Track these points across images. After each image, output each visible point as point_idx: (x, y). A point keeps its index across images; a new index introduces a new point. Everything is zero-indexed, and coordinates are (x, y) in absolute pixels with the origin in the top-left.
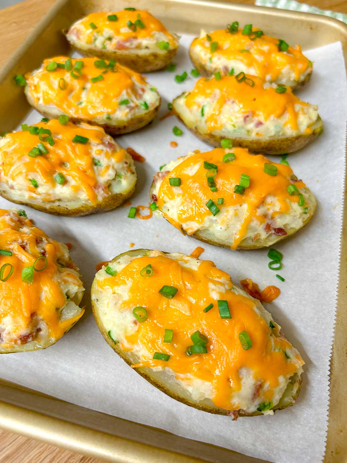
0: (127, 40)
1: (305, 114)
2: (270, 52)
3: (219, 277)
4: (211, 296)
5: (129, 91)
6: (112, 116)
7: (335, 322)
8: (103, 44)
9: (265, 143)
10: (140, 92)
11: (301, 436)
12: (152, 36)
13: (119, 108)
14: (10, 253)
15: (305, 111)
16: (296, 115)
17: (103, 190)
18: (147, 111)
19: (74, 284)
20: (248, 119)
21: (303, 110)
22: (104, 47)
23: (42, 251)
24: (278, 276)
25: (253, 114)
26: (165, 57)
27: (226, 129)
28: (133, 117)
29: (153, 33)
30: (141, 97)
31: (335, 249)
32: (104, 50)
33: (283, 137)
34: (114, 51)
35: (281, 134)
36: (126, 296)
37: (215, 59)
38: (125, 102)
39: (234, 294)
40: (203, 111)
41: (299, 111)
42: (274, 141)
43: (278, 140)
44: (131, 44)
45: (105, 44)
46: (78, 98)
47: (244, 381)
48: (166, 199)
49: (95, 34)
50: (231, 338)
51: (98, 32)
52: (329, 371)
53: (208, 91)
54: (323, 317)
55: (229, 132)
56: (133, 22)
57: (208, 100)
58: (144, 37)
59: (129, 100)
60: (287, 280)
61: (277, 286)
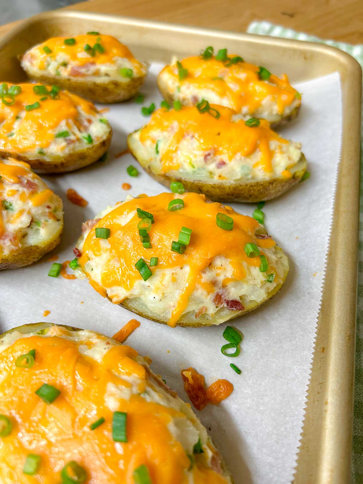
0: (83, 66)
1: (282, 152)
2: (247, 81)
3: (129, 374)
4: (106, 404)
5: (71, 121)
6: (45, 151)
7: (299, 444)
8: (57, 69)
9: (229, 188)
10: (86, 123)
12: (113, 62)
13: (55, 141)
15: (284, 149)
16: (271, 154)
17: (11, 240)
18: (90, 146)
20: (209, 157)
21: (281, 148)
22: (58, 74)
24: (233, 366)
25: (216, 152)
26: (128, 86)
27: (184, 169)
28: (71, 152)
29: (115, 58)
30: (86, 129)
31: (310, 332)
32: (57, 77)
33: (252, 181)
34: (68, 77)
35: (250, 177)
37: (184, 88)
38: (63, 135)
39: (143, 400)
40: (157, 146)
41: (275, 149)
42: (241, 186)
43: (247, 185)
44: (88, 70)
45: (59, 70)
46: (10, 128)
48: (91, 254)
49: (49, 59)
51: (51, 57)
53: (166, 124)
54: (285, 433)
55: (187, 173)
56: (92, 45)
57: (165, 134)
58: (103, 63)
59: (70, 132)
60: (244, 373)
61: (230, 381)
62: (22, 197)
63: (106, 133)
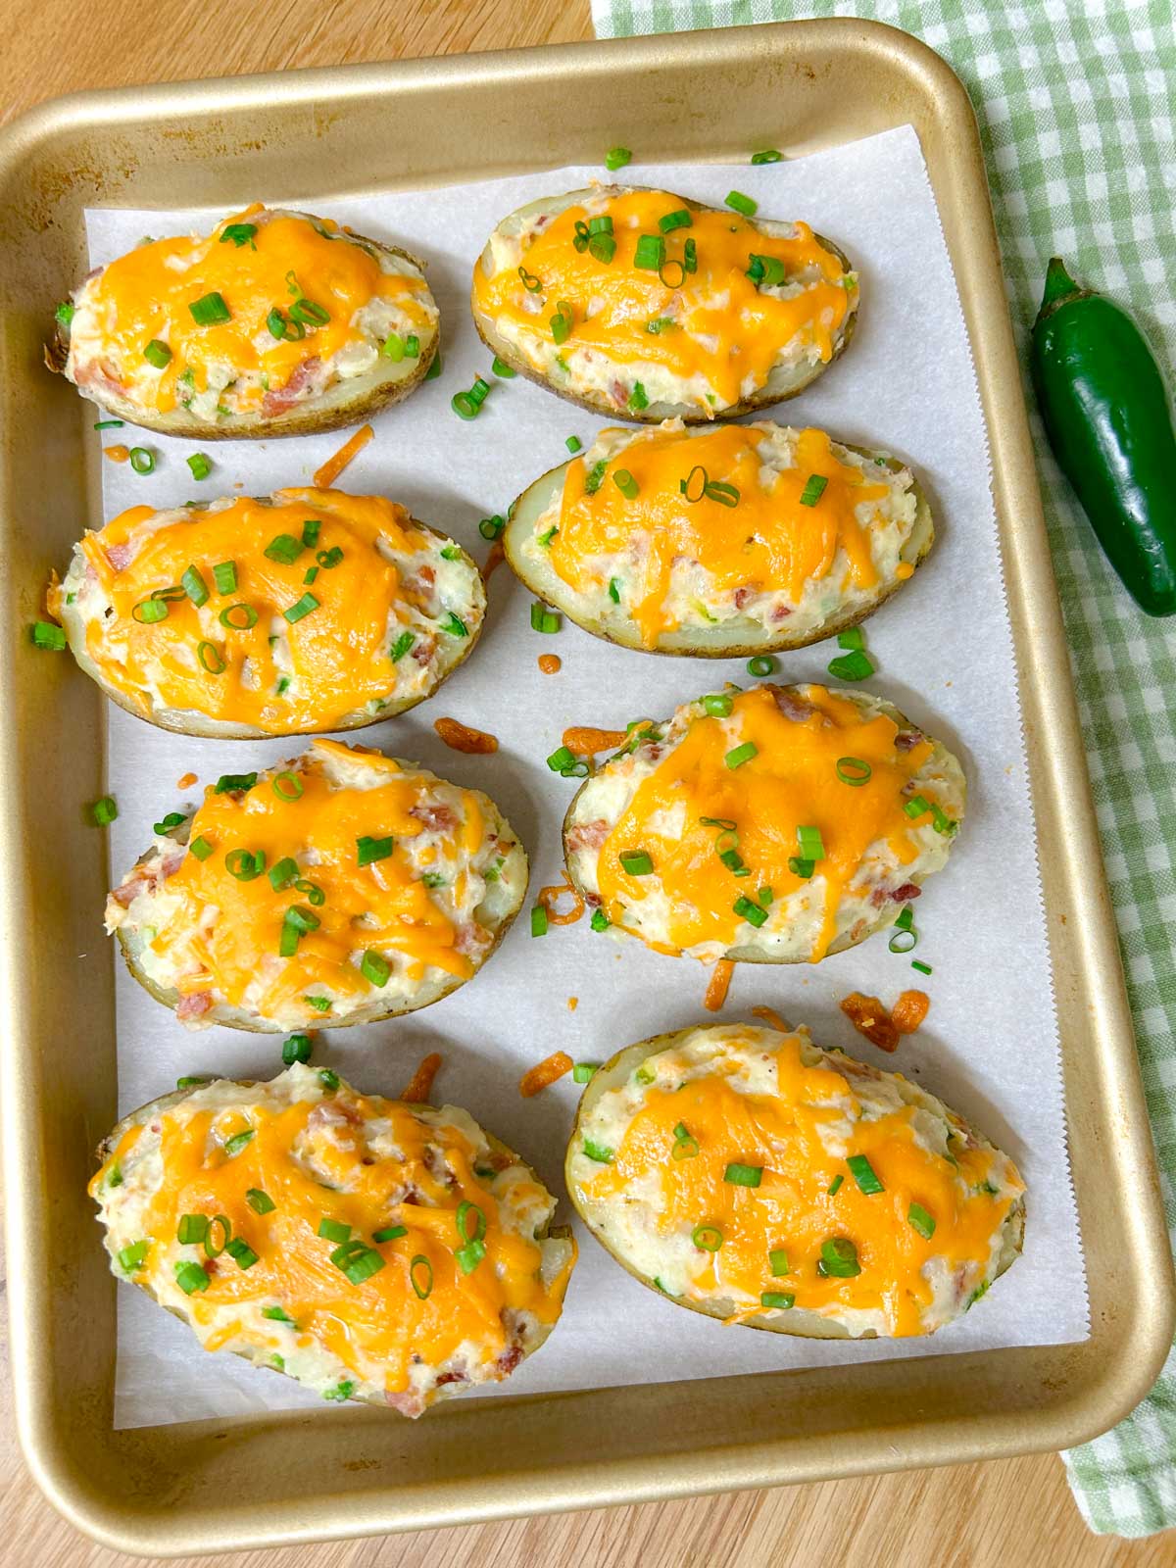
0: (292, 384)
1: (885, 522)
3: (828, 1096)
4: (829, 1154)
5: (400, 604)
8: (219, 406)
9: (803, 642)
10: (424, 584)
11: (1041, 1288)
12: (355, 333)
13: (399, 671)
14: (399, 1230)
15: (885, 510)
16: (864, 539)
17: (475, 938)
18: (467, 642)
19: (536, 1205)
20: (745, 601)
21: (879, 514)
22: (225, 414)
23: (449, 1180)
24: (917, 965)
25: (759, 586)
28: (440, 676)
29: (354, 317)
30: (432, 601)
32: (227, 424)
34: (263, 422)
36: (658, 1202)
37: (575, 362)
38: (402, 647)
39: (869, 1124)
40: (613, 590)
41: (870, 523)
44: (310, 389)
45: (225, 405)
46: (270, 669)
47: (934, 1281)
48: (623, 898)
49: (181, 385)
50: (894, 1223)
51: (187, 377)
52: (1067, 1156)
53: (612, 532)
54: (1034, 1049)
57: (620, 559)
58: (337, 347)
59: (413, 632)
60: (936, 969)
61: (920, 989)
62: (451, 853)
63: (474, 584)
